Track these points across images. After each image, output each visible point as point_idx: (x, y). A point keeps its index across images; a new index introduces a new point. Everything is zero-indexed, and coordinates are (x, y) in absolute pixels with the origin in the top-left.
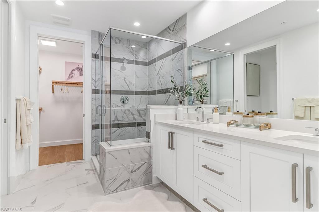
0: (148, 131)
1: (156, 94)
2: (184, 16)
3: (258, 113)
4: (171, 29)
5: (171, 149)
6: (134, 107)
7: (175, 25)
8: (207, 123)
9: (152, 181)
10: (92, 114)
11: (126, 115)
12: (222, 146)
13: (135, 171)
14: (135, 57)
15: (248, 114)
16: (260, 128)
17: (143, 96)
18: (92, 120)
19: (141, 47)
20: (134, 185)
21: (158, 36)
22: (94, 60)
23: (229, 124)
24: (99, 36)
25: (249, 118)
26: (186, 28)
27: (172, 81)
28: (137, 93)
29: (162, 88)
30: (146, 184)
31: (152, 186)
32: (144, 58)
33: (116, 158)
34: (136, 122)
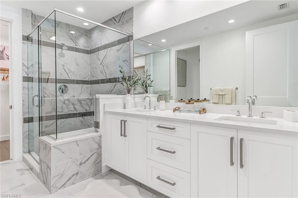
0: (96, 121)
1: (99, 84)
2: (131, 10)
3: (197, 100)
4: (117, 20)
5: (123, 136)
6: (74, 97)
7: (121, 17)
8: (154, 110)
9: (101, 170)
10: (23, 105)
11: (66, 106)
12: (174, 129)
13: (85, 163)
14: (75, 44)
15: (190, 102)
16: (200, 112)
17: (84, 85)
18: (23, 112)
19: (82, 34)
20: (83, 178)
21: (103, 24)
22: (26, 43)
23: (175, 110)
24: (32, 16)
25: (191, 105)
26: (132, 21)
27: (120, 71)
28: (78, 82)
29: (106, 77)
30: (96, 175)
31: (102, 175)
32: (85, 46)
33: (63, 152)
34: (77, 112)
